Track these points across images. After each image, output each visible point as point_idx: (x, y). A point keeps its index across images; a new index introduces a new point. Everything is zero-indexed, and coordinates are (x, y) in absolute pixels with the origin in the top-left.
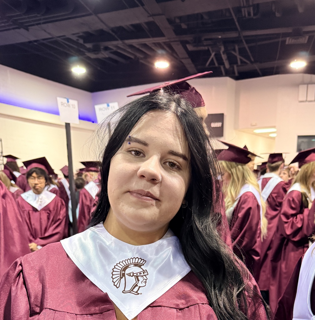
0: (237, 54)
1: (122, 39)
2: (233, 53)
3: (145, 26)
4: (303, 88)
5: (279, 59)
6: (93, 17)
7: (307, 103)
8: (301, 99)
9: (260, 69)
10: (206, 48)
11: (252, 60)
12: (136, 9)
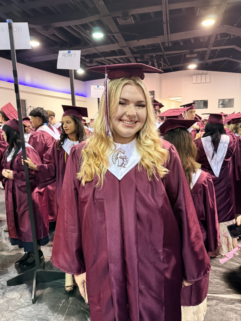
0: (162, 62)
1: (105, 57)
2: (160, 62)
3: (117, 51)
4: (195, 77)
5: (182, 63)
6: (93, 48)
7: (197, 84)
8: (194, 83)
9: (172, 68)
10: (147, 60)
11: (169, 64)
12: (114, 44)
